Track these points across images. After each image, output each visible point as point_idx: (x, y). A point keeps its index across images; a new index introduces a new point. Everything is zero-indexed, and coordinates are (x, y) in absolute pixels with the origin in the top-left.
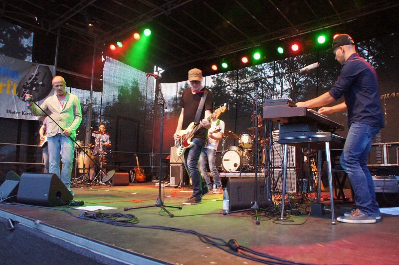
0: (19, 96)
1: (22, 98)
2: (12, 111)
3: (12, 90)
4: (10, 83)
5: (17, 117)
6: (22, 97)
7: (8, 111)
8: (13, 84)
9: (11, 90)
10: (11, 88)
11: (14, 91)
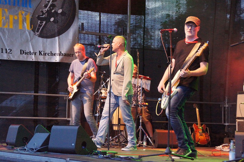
0: (33, 30)
1: (38, 33)
2: (27, 51)
3: (25, 24)
4: (22, 14)
5: (32, 58)
6: (38, 31)
7: (22, 52)
8: (26, 15)
9: (23, 23)
10: (24, 20)
11: (27, 25)
